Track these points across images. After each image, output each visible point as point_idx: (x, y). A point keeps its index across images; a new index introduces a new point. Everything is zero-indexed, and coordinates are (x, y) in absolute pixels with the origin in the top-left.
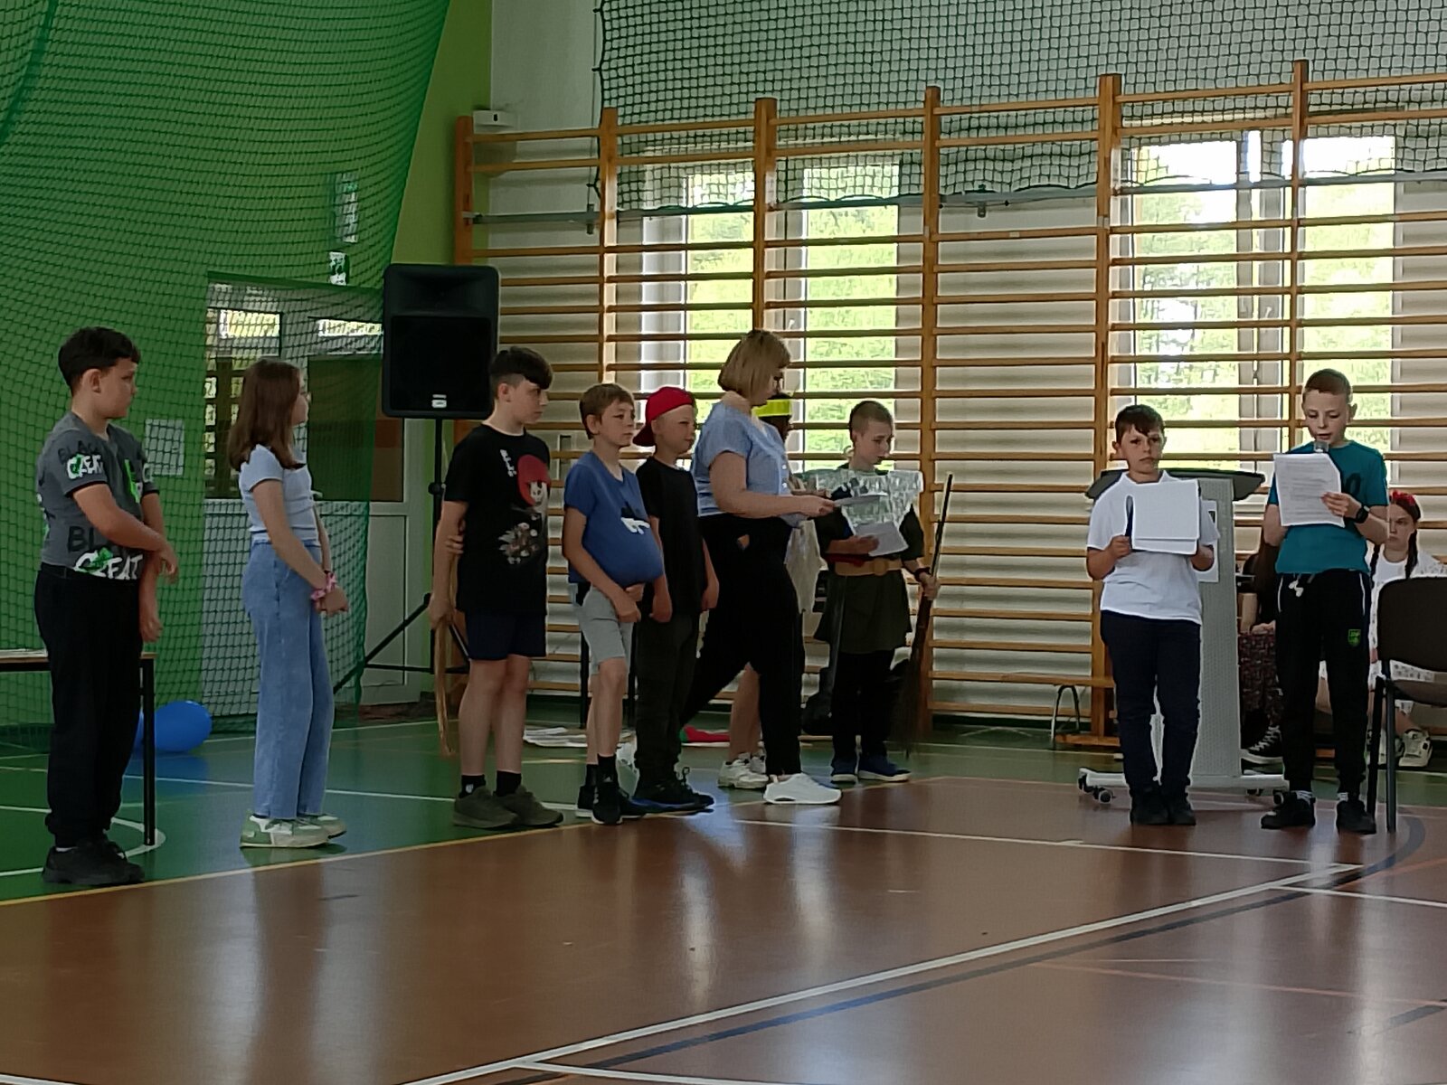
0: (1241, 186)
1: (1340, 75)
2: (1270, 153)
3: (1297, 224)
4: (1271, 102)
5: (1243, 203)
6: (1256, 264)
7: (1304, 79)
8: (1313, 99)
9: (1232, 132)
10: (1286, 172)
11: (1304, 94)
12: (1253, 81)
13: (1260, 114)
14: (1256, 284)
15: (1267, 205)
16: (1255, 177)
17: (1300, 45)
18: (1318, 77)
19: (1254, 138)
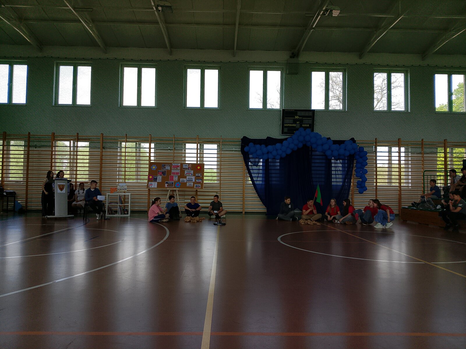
0: (70, 147)
1: (82, 135)
2: (74, 143)
3: (77, 151)
4: (74, 137)
5: (70, 149)
6: (72, 156)
7: (78, 135)
8: (79, 137)
9: (69, 140)
10: (76, 145)
11: (78, 137)
12: (72, 135)
13: (72, 139)
14: (72, 158)
15: (73, 149)
16: (72, 146)
17: (78, 131)
18: (80, 135)
19: (72, 141)
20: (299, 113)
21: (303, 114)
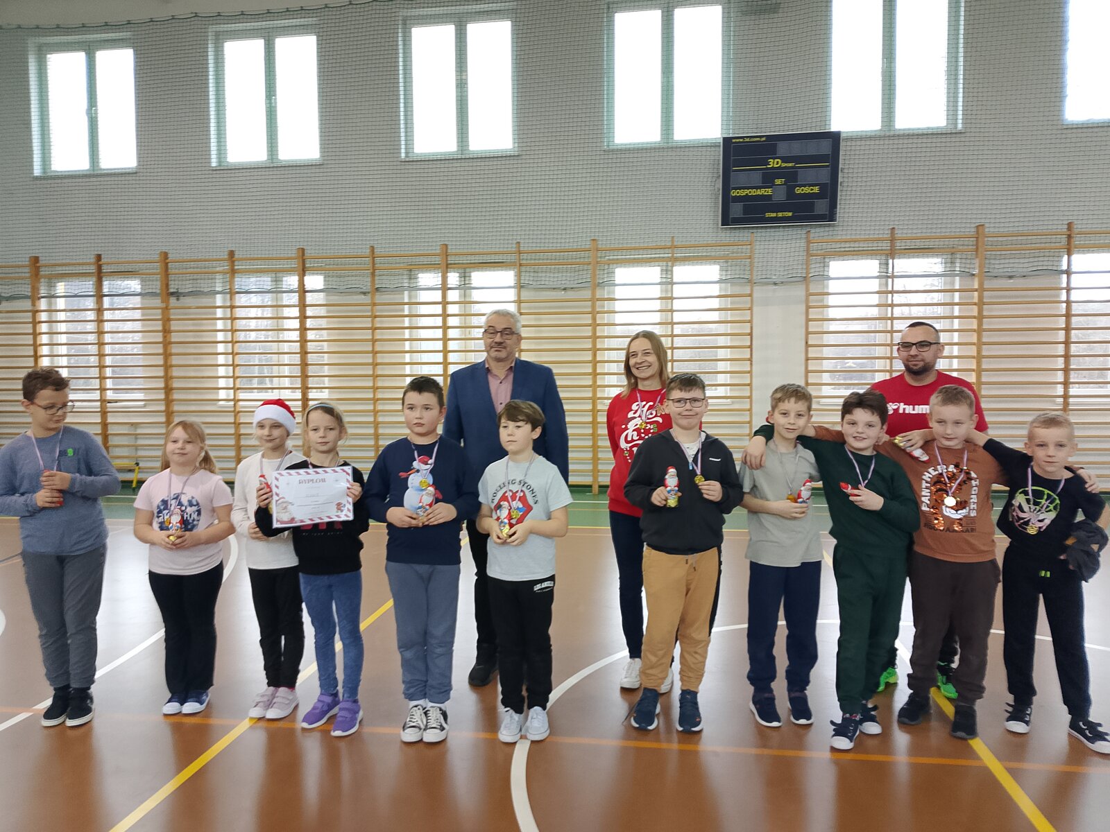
20: (783, 149)
21: (797, 149)
